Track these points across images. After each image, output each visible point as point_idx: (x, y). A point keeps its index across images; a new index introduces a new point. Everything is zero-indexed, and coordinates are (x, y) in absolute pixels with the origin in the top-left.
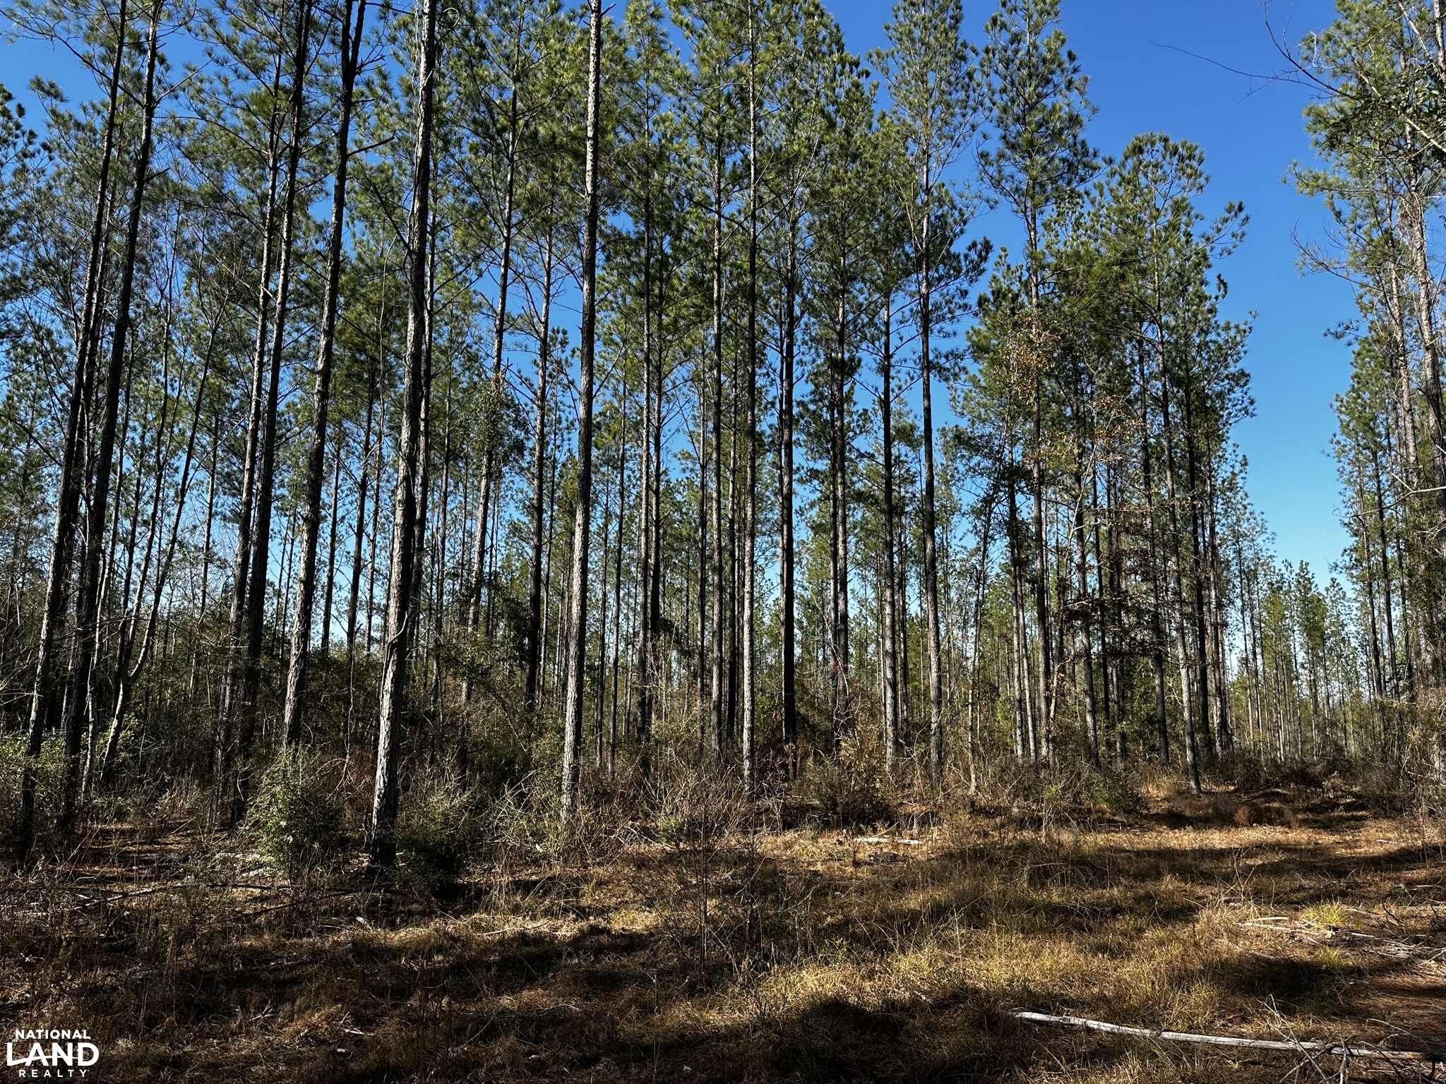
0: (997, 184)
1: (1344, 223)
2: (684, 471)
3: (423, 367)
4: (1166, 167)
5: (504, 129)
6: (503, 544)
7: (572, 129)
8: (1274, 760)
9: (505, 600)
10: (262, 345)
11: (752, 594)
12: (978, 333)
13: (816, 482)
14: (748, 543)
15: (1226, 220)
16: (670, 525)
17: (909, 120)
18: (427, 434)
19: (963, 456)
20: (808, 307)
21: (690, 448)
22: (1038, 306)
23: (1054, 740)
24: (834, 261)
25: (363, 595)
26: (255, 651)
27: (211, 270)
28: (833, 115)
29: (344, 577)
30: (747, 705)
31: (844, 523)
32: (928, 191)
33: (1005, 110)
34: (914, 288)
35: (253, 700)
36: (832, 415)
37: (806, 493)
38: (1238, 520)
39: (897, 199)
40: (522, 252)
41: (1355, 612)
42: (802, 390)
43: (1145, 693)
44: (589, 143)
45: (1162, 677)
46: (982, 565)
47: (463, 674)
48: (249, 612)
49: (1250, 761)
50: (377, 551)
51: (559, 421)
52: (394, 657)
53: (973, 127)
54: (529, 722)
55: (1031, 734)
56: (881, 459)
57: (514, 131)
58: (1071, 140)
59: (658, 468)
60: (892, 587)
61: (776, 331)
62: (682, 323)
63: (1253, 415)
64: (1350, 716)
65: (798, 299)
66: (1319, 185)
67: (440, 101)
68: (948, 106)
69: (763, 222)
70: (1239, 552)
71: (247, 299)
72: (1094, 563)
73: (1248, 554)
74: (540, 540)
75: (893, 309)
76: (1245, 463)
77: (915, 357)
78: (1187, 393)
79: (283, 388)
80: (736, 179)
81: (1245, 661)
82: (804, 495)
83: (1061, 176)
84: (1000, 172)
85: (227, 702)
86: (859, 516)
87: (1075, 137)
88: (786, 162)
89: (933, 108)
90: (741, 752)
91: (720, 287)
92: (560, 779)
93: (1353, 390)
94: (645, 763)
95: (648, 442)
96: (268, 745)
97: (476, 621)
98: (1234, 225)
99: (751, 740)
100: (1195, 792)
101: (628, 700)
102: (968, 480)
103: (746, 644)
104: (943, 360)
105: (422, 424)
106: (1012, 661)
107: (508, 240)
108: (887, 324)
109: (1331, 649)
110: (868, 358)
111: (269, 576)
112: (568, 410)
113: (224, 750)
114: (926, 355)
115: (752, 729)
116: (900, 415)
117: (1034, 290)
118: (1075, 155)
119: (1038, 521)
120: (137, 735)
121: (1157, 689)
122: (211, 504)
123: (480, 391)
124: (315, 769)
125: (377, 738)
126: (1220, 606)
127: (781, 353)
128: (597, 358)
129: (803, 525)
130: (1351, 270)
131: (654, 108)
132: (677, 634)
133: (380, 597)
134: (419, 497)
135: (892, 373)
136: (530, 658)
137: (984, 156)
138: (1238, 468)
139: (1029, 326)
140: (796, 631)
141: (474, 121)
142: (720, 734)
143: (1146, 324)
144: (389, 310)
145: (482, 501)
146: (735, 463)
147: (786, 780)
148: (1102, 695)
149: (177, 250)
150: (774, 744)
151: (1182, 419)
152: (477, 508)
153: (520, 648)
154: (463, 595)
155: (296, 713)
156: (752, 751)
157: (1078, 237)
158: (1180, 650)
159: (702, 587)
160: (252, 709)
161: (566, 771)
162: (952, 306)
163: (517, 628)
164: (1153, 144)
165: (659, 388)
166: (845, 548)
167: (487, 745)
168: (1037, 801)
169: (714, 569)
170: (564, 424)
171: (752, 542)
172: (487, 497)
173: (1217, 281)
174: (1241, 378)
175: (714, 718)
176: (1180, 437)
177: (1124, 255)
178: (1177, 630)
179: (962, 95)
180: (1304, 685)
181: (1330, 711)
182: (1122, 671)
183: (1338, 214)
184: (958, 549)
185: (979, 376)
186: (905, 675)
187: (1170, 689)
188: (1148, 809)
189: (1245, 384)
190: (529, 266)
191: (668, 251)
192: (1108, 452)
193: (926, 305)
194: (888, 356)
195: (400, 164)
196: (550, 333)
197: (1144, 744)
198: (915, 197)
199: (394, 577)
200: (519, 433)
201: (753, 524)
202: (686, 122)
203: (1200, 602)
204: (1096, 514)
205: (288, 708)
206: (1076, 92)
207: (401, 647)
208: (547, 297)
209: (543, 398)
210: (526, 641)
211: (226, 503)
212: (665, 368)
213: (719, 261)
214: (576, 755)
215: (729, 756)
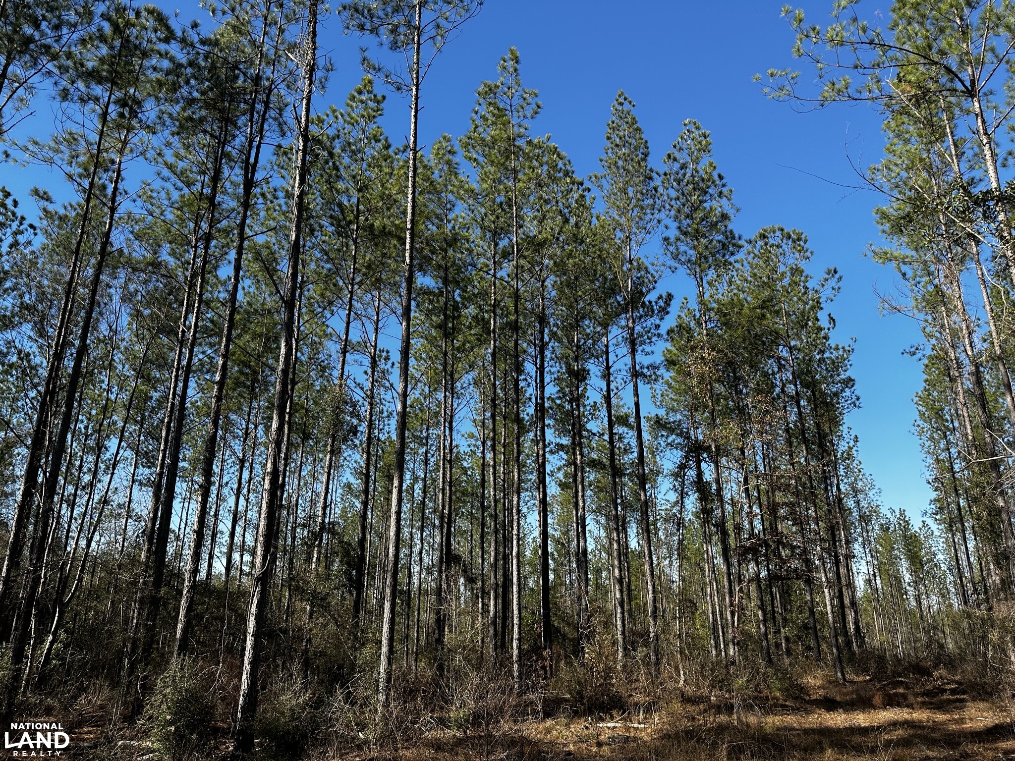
0: (676, 257)
1: (908, 280)
2: (469, 446)
3: (291, 376)
4: (784, 246)
5: (351, 222)
6: (339, 500)
7: (397, 222)
8: (896, 656)
9: (340, 542)
10: (179, 364)
11: (518, 535)
12: (669, 351)
13: (561, 453)
14: (515, 498)
15: (827, 280)
16: (460, 485)
17: (617, 217)
18: (289, 423)
19: (662, 436)
20: (553, 335)
21: (474, 430)
22: (707, 335)
23: (738, 644)
24: (570, 307)
25: (237, 540)
26: (157, 584)
27: (147, 312)
28: (567, 215)
29: (225, 526)
30: (516, 621)
31: (582, 482)
32: (631, 262)
33: (679, 211)
34: (623, 323)
35: (154, 621)
36: (572, 406)
37: (555, 461)
38: (856, 480)
39: (610, 267)
40: (361, 300)
41: (942, 545)
42: (551, 390)
43: (800, 606)
44: (408, 232)
45: (811, 594)
46: (681, 514)
47: (308, 600)
48: (156, 553)
49: (879, 657)
50: (250, 507)
51: (382, 412)
52: (259, 588)
53: (659, 222)
54: (355, 636)
55: (721, 638)
56: (606, 437)
57: (357, 223)
58: (723, 228)
59: (451, 444)
60: (617, 529)
61: (531, 350)
62: (468, 345)
63: (859, 407)
64: (946, 621)
65: (546, 330)
66: (887, 258)
67: (308, 204)
68: (642, 208)
69: (523, 281)
70: (858, 503)
71: (171, 332)
72: (758, 511)
73: (864, 504)
74: (367, 497)
75: (610, 336)
76: (856, 440)
77: (627, 368)
78: (813, 392)
79: (190, 392)
80: (506, 255)
81: (868, 582)
82: (554, 462)
83: (717, 251)
84: (677, 249)
85: (135, 621)
86: (592, 477)
87: (726, 227)
88: (537, 245)
89: (633, 210)
90: (512, 657)
91: (495, 323)
92: (377, 681)
93: (925, 390)
94: (441, 668)
95: (445, 426)
96: (163, 655)
97: (318, 559)
98: (832, 282)
99: (519, 648)
100: (841, 681)
101: (428, 617)
102: (668, 452)
103: (515, 573)
104: (645, 370)
105: (287, 416)
106: (705, 584)
107: (351, 293)
108: (607, 346)
109: (928, 572)
110: (594, 369)
111: (172, 526)
112: (387, 404)
113: (130, 659)
114: (634, 367)
115: (519, 640)
116: (618, 407)
117: (704, 325)
118: (727, 238)
119: (718, 481)
120: (66, 646)
121: (809, 603)
122: (134, 474)
123: (329, 393)
124: (197, 675)
125: (244, 649)
126: (848, 542)
127: (536, 365)
128: (411, 369)
129: (553, 483)
130: (916, 311)
131: (450, 209)
132: (464, 565)
133: (249, 541)
134: (281, 468)
135: (612, 378)
136: (357, 585)
137: (666, 239)
138: (852, 443)
139: (702, 348)
140: (550, 562)
141: (331, 217)
142: (495, 644)
143: (781, 348)
144: (268, 339)
145: (326, 470)
146: (505, 440)
147: (545, 678)
148: (769, 608)
149: (123, 299)
150: (536, 650)
151: (811, 410)
152: (323, 475)
153: (350, 579)
154: (309, 539)
155: (185, 630)
156: (520, 656)
157: (732, 290)
158: (823, 575)
159: (483, 530)
160: (154, 626)
161: (382, 675)
162: (650, 335)
163: (348, 563)
164: (774, 232)
165: (452, 389)
166: (584, 501)
167: (323, 654)
168: (729, 691)
169: (491, 516)
170: (385, 414)
171: (519, 498)
172: (330, 468)
173: (828, 318)
174: (849, 382)
175: (492, 632)
176: (810, 423)
177: (764, 302)
178: (819, 560)
179: (651, 201)
180: (912, 599)
181: (931, 617)
182: (783, 590)
183: (904, 275)
184: (663, 502)
185: (671, 381)
186: (629, 595)
187: (818, 604)
188: (809, 695)
189: (852, 386)
190: (365, 310)
191: (458, 299)
192: (762, 434)
193: (632, 334)
194: (608, 368)
195: (280, 242)
196: (378, 352)
197: (802, 645)
198: (623, 265)
199: (261, 528)
200: (355, 421)
201: (519, 484)
202: (473, 219)
203: (834, 539)
204: (758, 477)
205: (180, 626)
206: (725, 198)
207: (264, 579)
208: (377, 329)
209: (372, 397)
210: (354, 572)
211: (144, 472)
212: (456, 376)
213: (494, 306)
214: (389, 663)
215: (503, 662)
